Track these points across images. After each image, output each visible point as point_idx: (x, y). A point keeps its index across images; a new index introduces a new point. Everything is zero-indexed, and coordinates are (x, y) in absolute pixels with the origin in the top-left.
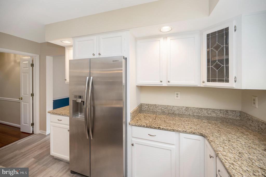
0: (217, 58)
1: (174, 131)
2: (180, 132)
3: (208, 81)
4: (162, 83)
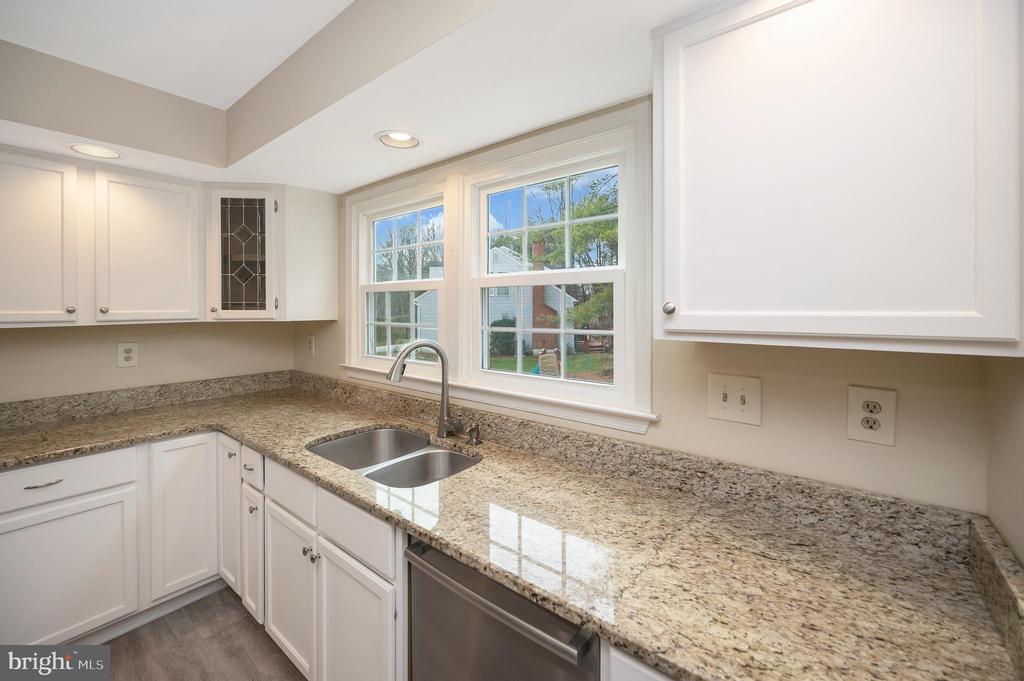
0: (243, 257)
1: (131, 443)
2: (153, 440)
3: (223, 308)
4: (72, 317)
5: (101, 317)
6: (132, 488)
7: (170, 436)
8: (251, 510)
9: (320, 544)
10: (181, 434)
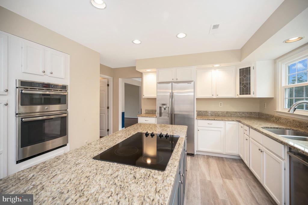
0: (245, 82)
1: (222, 120)
2: (226, 120)
3: (240, 94)
4: (213, 96)
5: (217, 96)
6: (222, 129)
7: (229, 120)
8: (246, 140)
9: (263, 149)
10: (231, 121)
